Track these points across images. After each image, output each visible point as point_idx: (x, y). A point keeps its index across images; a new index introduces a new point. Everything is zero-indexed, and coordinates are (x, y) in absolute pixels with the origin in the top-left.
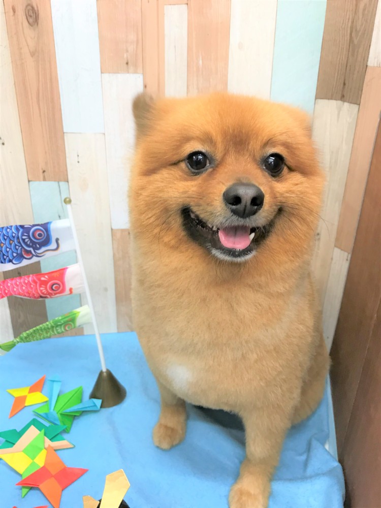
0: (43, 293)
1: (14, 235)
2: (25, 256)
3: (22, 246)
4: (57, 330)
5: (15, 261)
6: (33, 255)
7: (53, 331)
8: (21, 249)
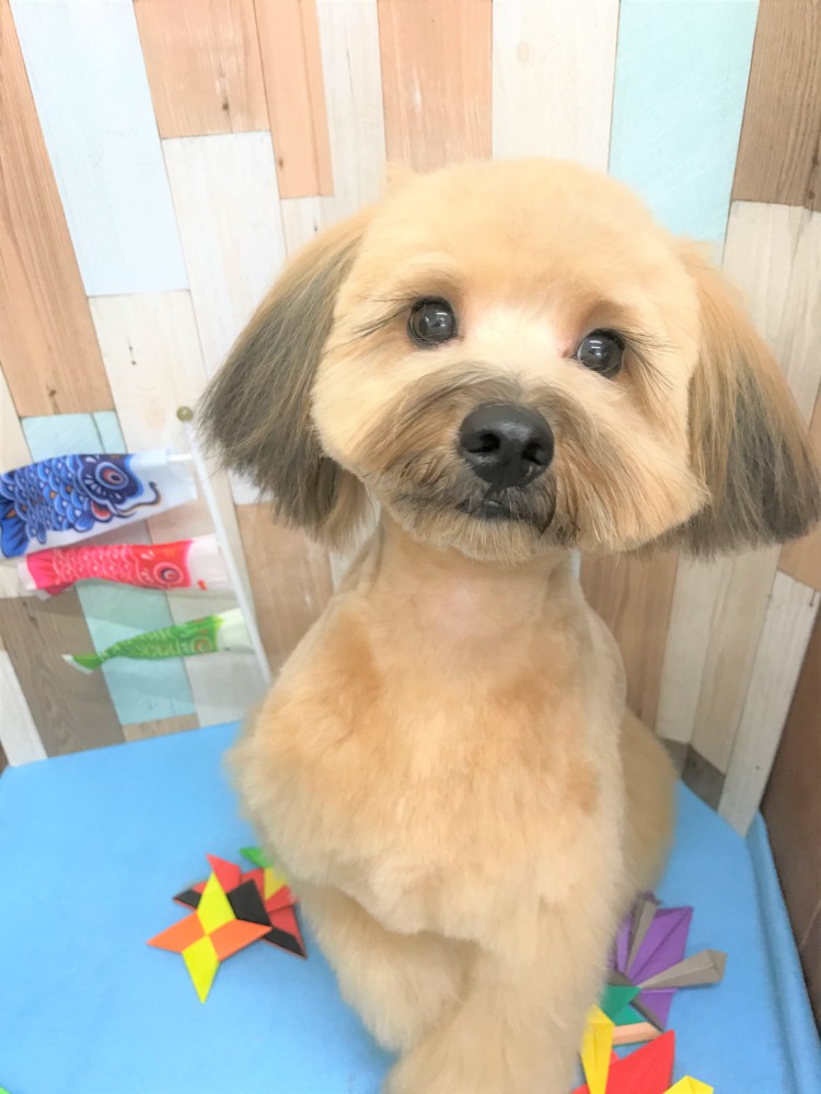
1: (70, 475)
2: (98, 516)
3: (88, 496)
4: (181, 648)
5: (81, 525)
6: (113, 515)
7: (175, 649)
8: (89, 502)
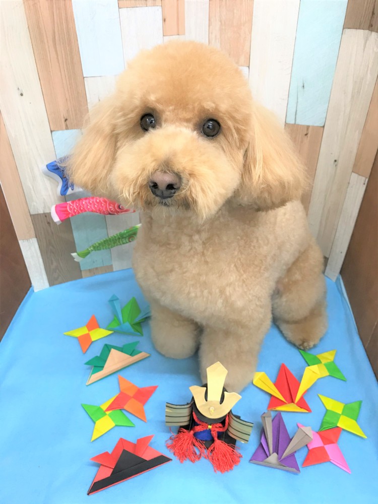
0: (112, 211)
4: (122, 241)
7: (119, 242)
